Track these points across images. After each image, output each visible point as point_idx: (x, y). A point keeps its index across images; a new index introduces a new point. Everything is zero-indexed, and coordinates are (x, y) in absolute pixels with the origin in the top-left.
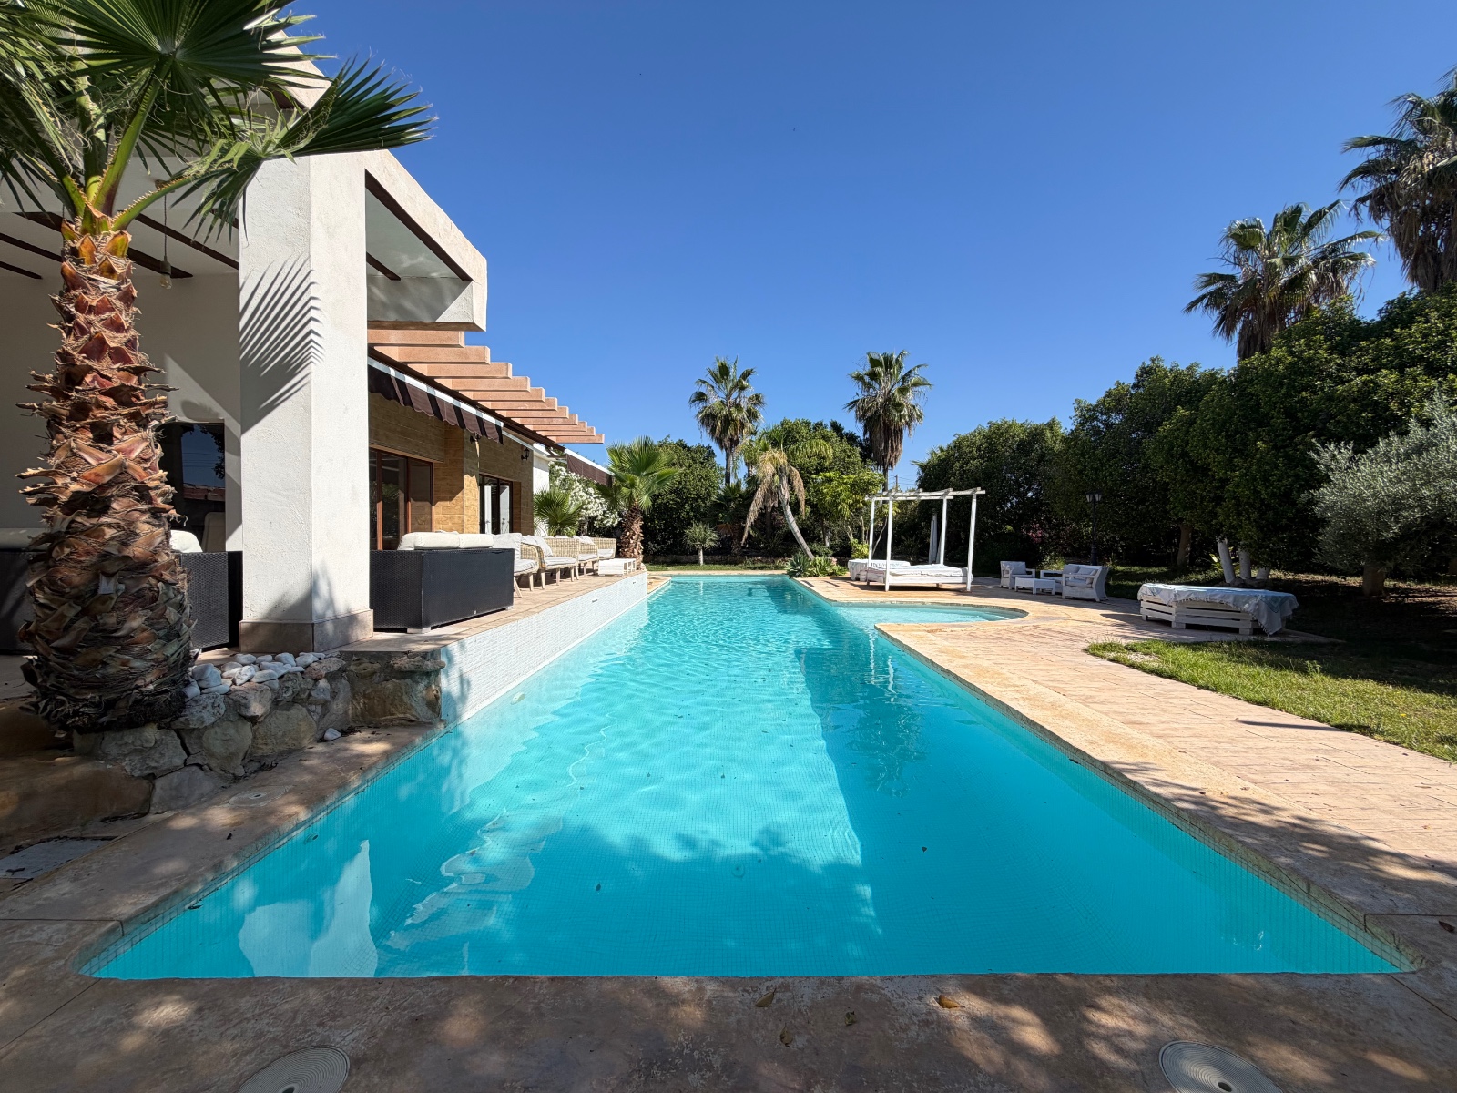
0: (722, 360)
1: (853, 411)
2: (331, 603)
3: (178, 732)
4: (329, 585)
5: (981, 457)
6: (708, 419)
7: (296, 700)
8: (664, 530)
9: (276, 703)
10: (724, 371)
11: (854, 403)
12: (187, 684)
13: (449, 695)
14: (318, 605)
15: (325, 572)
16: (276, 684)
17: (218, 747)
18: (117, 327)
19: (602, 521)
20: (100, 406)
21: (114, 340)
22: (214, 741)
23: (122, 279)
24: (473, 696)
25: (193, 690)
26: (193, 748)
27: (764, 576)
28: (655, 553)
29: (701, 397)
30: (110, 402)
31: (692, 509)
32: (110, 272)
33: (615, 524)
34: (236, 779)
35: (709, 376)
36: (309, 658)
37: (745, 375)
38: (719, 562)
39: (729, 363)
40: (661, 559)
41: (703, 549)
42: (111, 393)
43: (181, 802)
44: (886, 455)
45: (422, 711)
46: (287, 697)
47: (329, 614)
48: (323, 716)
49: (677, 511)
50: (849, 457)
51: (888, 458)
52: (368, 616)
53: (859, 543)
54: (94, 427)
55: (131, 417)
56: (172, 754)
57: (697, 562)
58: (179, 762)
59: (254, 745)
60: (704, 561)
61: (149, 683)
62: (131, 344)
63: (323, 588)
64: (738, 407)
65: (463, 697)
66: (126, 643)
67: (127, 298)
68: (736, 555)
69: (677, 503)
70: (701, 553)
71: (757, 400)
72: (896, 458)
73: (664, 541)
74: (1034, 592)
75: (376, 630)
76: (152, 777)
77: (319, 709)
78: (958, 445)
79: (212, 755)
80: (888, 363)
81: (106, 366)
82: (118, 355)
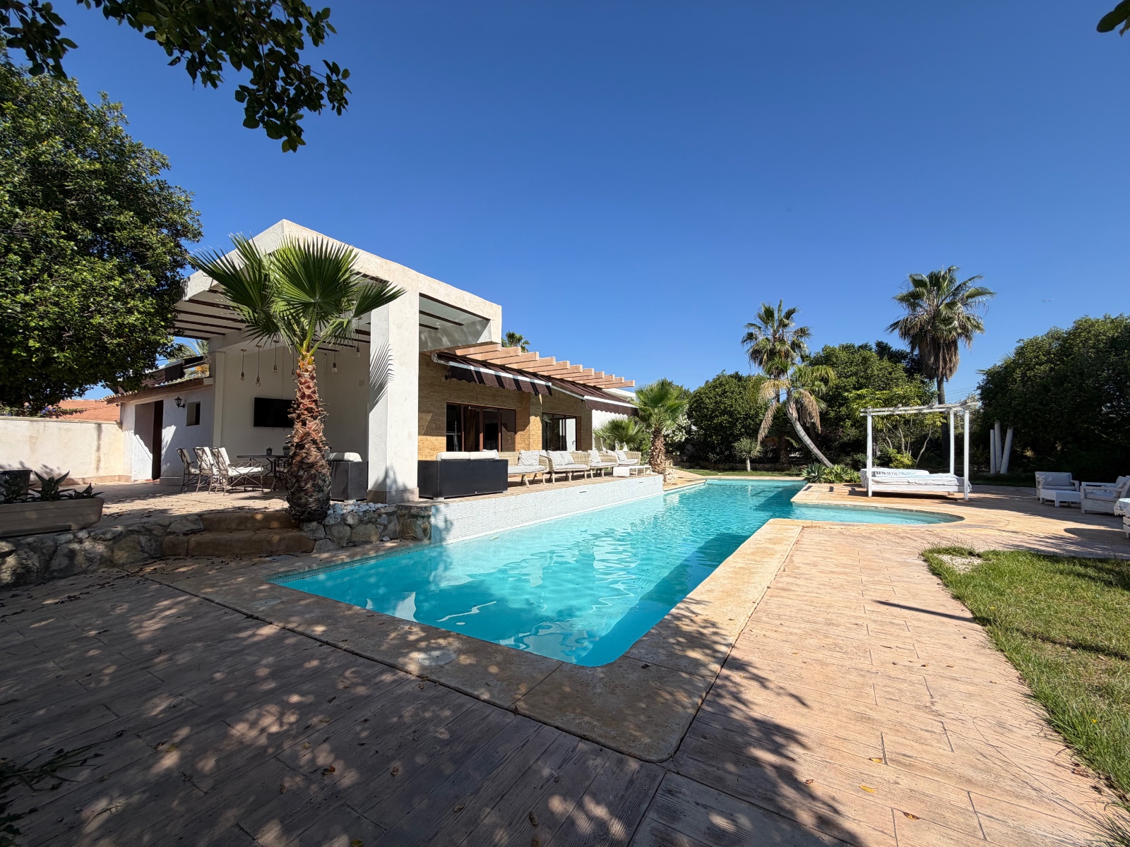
0: (767, 306)
1: (897, 331)
2: (395, 481)
3: (324, 526)
4: (394, 473)
5: (1048, 361)
6: (756, 354)
7: (370, 521)
8: (722, 444)
9: (361, 521)
10: (769, 314)
11: (895, 325)
12: (329, 509)
13: (436, 527)
14: (389, 482)
15: (392, 468)
16: (361, 514)
17: (335, 533)
18: (309, 387)
19: (673, 437)
20: (303, 414)
21: (308, 392)
22: (335, 531)
23: (311, 372)
24: (454, 531)
25: (331, 512)
26: (328, 533)
27: (794, 481)
28: (715, 462)
29: (750, 336)
30: (306, 412)
31: (743, 427)
32: (307, 371)
33: (683, 440)
34: (343, 547)
35: (758, 319)
36: (379, 505)
37: (789, 315)
38: (767, 470)
39: (775, 308)
40: (721, 466)
41: (750, 458)
42: (306, 409)
43: (320, 551)
44: (938, 368)
45: (419, 533)
46: (366, 519)
47: (394, 487)
48: (384, 530)
49: (731, 428)
50: (890, 373)
51: (941, 370)
52: (417, 491)
53: (898, 453)
54: (302, 421)
55: (312, 416)
56: (321, 534)
57: (745, 469)
58: (323, 536)
59: (351, 536)
60: (751, 469)
61: (313, 506)
62: (314, 392)
63: (391, 474)
64: (782, 341)
65: (447, 529)
66: (306, 492)
67: (312, 378)
68: (783, 464)
69: (729, 422)
70: (748, 462)
71: (803, 332)
72: (951, 370)
73: (722, 452)
74: (1057, 504)
75: (420, 497)
76: (315, 540)
77: (382, 527)
78: (1021, 352)
79: (334, 536)
80: (936, 280)
81: (306, 401)
82: (309, 397)
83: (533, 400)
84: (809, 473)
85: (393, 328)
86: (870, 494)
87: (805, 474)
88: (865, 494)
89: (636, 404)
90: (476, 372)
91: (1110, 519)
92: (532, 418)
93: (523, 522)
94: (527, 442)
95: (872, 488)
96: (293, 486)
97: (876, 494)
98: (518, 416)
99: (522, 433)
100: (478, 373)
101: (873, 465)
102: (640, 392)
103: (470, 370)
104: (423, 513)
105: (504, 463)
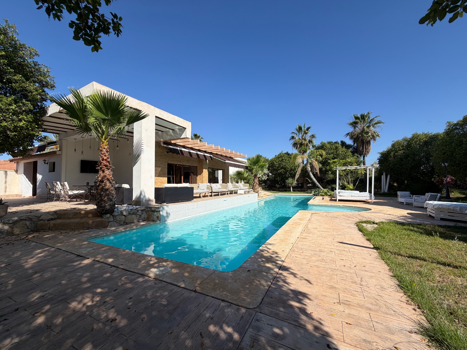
0: (299, 125)
1: (348, 136)
2: (145, 196)
3: (113, 216)
4: (144, 193)
5: (403, 149)
6: (295, 145)
7: (133, 214)
8: (281, 181)
9: (129, 214)
10: (300, 128)
11: (348, 134)
12: (115, 209)
13: (163, 216)
14: (142, 197)
15: (143, 191)
16: (129, 210)
17: (118, 219)
18: (105, 156)
19: (262, 178)
20: (103, 167)
21: (105, 158)
22: (118, 218)
23: (106, 149)
24: (171, 217)
25: (116, 210)
26: (115, 219)
27: (309, 195)
28: (279, 188)
29: (293, 138)
30: (104, 167)
31: (290, 174)
33: (266, 179)
34: (121, 225)
35: (296, 131)
36: (138, 207)
37: (308, 129)
38: (299, 191)
39: (302, 126)
40: (281, 190)
41: (292, 186)
42: (105, 165)
43: (111, 227)
44: (363, 151)
45: (155, 218)
46: (131, 213)
47: (144, 199)
48: (139, 218)
49: (285, 174)
50: (346, 153)
51: (364, 152)
52: (154, 200)
53: (348, 184)
54: (102, 170)
55: (107, 168)
56: (112, 219)
57: (290, 191)
59: (125, 220)
60: (293, 191)
61: (108, 207)
62: (108, 158)
63: (143, 193)
64: (305, 140)
65: (167, 216)
66: (105, 201)
67: (107, 152)
68: (305, 188)
69: (284, 172)
70: (291, 188)
71: (313, 136)
72: (368, 152)
73: (281, 184)
75: (156, 203)
76: (109, 222)
77: (139, 216)
78: (393, 146)
79: (117, 220)
80: (363, 117)
81: (104, 162)
82: (106, 160)
83: (204, 162)
84: (315, 192)
85: (143, 131)
86: (337, 200)
87: (313, 193)
88: (336, 200)
89: (247, 165)
90: (180, 150)
91: (422, 209)
92: (204, 170)
93: (200, 213)
94: (202, 180)
95: (338, 198)
96: (98, 199)
97: (340, 200)
98: (198, 169)
99: (200, 176)
100: (181, 151)
101: (339, 189)
102: (249, 159)
103: (178, 149)
104: (157, 210)
105: (192, 189)
